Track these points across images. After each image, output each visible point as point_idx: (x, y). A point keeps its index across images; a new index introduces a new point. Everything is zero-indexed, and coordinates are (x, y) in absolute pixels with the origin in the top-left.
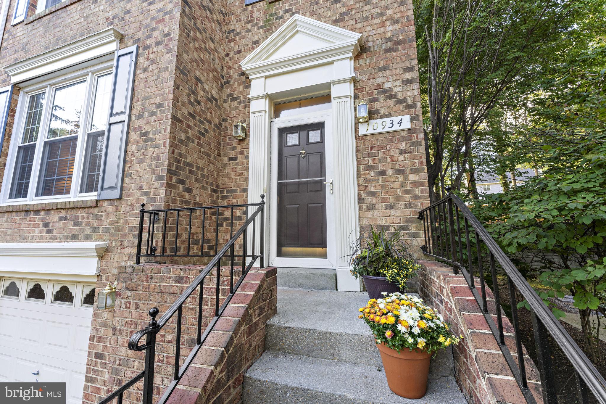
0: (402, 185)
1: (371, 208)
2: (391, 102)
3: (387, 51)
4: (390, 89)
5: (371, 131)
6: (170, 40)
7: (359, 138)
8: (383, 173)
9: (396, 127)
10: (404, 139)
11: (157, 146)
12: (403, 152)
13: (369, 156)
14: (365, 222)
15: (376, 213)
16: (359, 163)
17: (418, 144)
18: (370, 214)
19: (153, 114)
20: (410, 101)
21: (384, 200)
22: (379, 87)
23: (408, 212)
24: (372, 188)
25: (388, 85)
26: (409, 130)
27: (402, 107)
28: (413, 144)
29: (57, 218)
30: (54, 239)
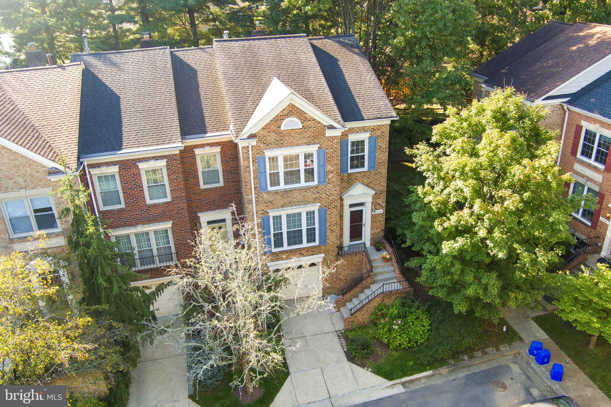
0: (380, 224)
1: (373, 229)
2: (380, 206)
3: (380, 194)
5: (375, 213)
7: (372, 214)
8: (376, 222)
9: (380, 212)
10: (381, 214)
12: (381, 217)
13: (374, 218)
14: (372, 232)
16: (371, 220)
21: (376, 227)
22: (377, 202)
23: (380, 229)
24: (374, 225)
25: (379, 202)
26: (382, 212)
27: (382, 207)
28: (383, 215)
29: (305, 251)
30: (305, 256)
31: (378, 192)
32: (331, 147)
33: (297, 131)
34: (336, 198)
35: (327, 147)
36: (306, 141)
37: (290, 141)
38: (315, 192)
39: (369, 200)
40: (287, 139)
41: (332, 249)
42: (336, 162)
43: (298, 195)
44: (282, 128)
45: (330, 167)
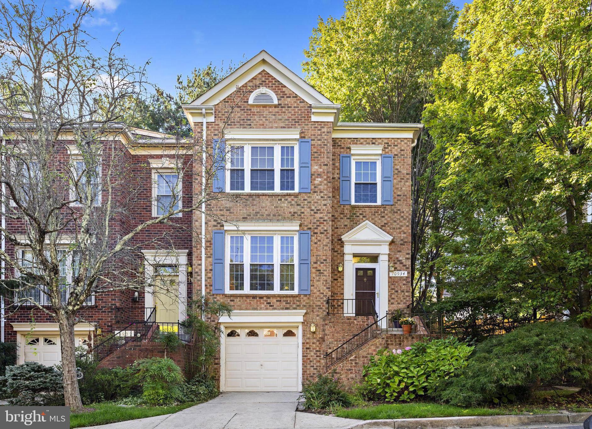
0: (403, 296)
1: (392, 304)
2: (401, 265)
3: (401, 244)
4: (401, 260)
5: (394, 275)
6: (328, 233)
7: (390, 277)
8: (397, 291)
9: (402, 275)
10: (404, 280)
11: (325, 276)
12: (404, 284)
13: (393, 284)
14: (390, 308)
15: (394, 305)
16: (389, 287)
17: (409, 282)
18: (392, 306)
19: (322, 263)
20: (407, 266)
21: (397, 301)
22: (397, 258)
23: (404, 305)
24: (393, 296)
25: (400, 259)
26: (406, 277)
27: (405, 268)
28: (407, 282)
29: (275, 300)
30: (275, 309)
31: (398, 241)
32: (319, 137)
33: (271, 110)
34: (326, 218)
35: (313, 137)
36: (283, 125)
37: (261, 122)
38: (293, 202)
39: (384, 250)
40: (257, 119)
41: (319, 303)
42: (325, 160)
43: (269, 204)
44: (251, 102)
45: (316, 167)
